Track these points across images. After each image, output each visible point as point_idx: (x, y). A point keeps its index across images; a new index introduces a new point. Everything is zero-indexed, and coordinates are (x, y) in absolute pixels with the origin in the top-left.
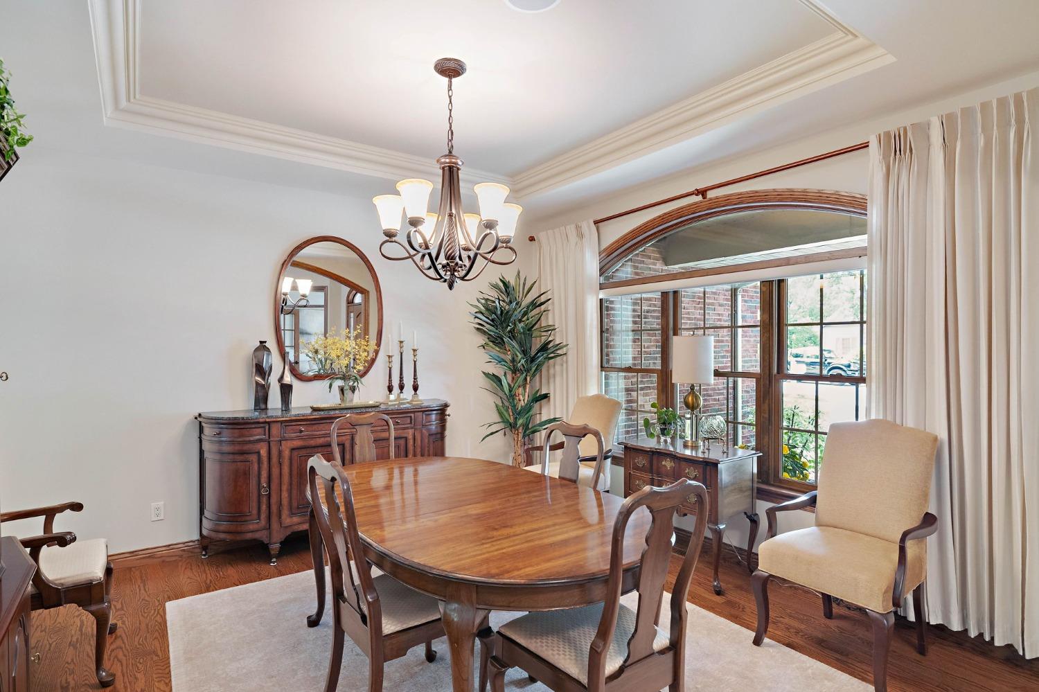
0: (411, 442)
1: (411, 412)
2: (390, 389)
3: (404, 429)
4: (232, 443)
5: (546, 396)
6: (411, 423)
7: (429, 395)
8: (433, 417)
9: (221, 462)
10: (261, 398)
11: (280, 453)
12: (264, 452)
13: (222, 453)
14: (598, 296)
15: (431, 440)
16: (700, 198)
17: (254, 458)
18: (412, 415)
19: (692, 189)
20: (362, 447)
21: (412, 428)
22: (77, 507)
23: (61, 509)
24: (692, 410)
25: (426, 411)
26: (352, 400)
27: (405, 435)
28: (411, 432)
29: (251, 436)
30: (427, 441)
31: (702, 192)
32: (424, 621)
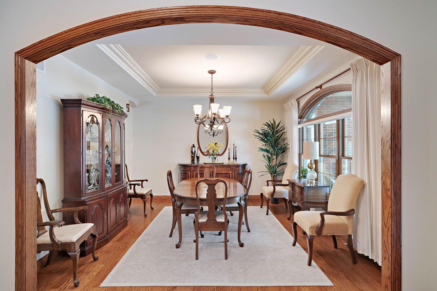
0: (231, 175)
1: (231, 166)
2: (229, 159)
3: (229, 171)
4: (183, 171)
5: (285, 164)
6: (231, 169)
7: (240, 161)
8: (240, 168)
9: (181, 175)
10: (193, 161)
11: (193, 174)
12: (189, 174)
13: (181, 173)
14: (297, 127)
15: (238, 175)
16: (319, 89)
17: (187, 175)
18: (231, 167)
19: (315, 87)
20: (206, 173)
21: (231, 171)
22: (147, 181)
23: (144, 180)
24: (311, 169)
25: (238, 166)
26: (215, 162)
27: (229, 173)
28: (231, 172)
29: (187, 169)
30: (236, 175)
31: (320, 87)
32: (193, 209)
